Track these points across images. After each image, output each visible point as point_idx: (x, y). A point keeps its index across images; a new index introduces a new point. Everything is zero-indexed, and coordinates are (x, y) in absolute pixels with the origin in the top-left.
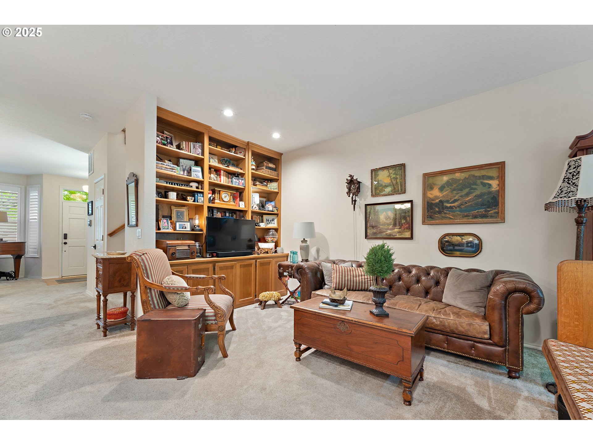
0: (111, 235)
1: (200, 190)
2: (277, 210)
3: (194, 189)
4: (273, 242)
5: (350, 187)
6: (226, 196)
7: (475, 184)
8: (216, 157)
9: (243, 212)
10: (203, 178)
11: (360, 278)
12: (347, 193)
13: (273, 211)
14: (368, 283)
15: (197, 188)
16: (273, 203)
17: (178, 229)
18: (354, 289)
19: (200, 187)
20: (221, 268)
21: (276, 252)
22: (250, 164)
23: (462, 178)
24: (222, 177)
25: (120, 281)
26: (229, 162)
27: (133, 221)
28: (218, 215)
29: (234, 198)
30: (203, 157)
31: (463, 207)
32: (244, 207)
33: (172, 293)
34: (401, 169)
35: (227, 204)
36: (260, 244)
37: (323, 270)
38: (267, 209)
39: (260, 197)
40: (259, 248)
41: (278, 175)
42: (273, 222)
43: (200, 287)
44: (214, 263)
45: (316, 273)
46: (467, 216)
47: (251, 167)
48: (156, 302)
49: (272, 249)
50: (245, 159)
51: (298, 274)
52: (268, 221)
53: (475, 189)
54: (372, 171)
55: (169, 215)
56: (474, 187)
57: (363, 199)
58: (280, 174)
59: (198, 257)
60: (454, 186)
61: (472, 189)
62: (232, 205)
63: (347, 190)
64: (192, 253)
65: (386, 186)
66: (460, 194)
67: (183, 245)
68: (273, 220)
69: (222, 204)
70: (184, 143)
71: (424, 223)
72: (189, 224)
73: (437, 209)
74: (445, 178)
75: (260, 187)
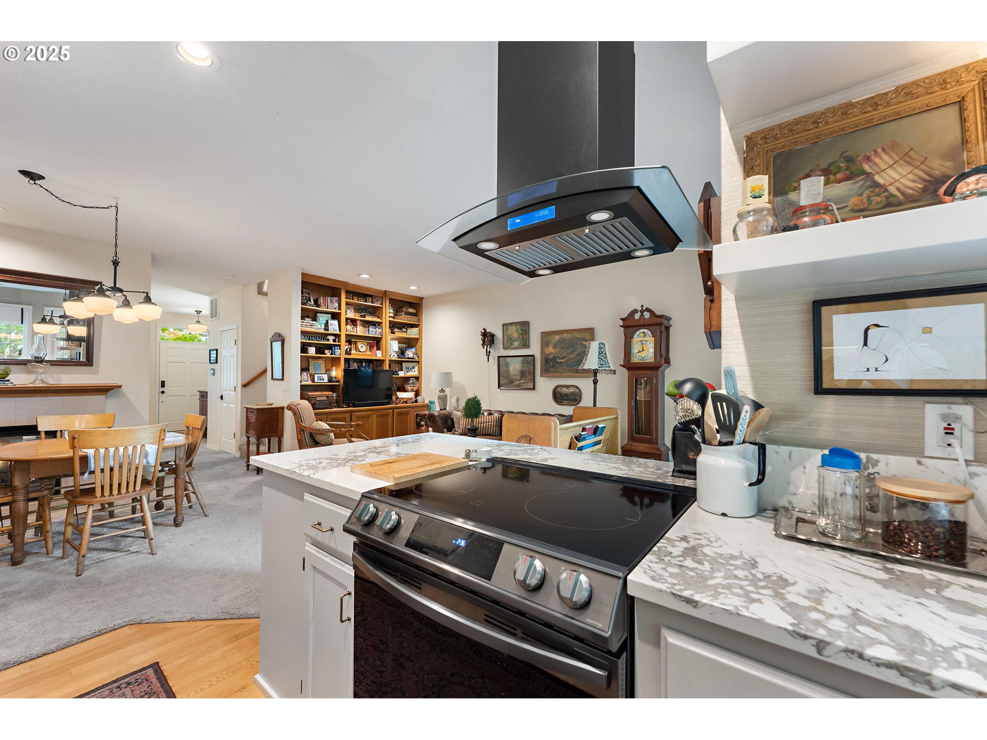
0: (245, 386)
1: (337, 343)
2: (418, 357)
3: (331, 342)
4: (413, 391)
5: (485, 339)
6: (362, 347)
7: (577, 344)
8: (353, 307)
9: (381, 362)
10: (340, 331)
11: (485, 424)
12: (482, 345)
13: (413, 358)
14: (491, 429)
15: (334, 341)
16: (413, 350)
17: (316, 381)
18: (479, 434)
19: (337, 340)
20: (358, 418)
21: (416, 401)
22: (388, 312)
23: (568, 338)
24: (358, 327)
25: (270, 428)
26: (366, 310)
27: (278, 375)
28: (354, 366)
29: (371, 347)
30: (340, 311)
31: (568, 362)
32: (381, 356)
33: (320, 434)
34: (526, 326)
35: (363, 355)
36: (398, 393)
37: (454, 418)
38: (406, 356)
39: (399, 343)
40: (397, 398)
41: (419, 320)
42: (413, 370)
43: (343, 429)
44: (351, 412)
45: (446, 421)
46: (571, 371)
47: (388, 315)
48: (308, 441)
49: (411, 399)
50: (382, 307)
51: (430, 422)
52: (408, 368)
53: (577, 348)
54: (504, 325)
55: (307, 367)
56: (576, 346)
57: (496, 351)
58: (421, 319)
59: (335, 407)
60: (563, 344)
61: (575, 348)
62: (369, 355)
63: (482, 342)
64: (330, 404)
65: (515, 340)
66: (567, 352)
67: (321, 396)
68: (413, 368)
69: (358, 354)
70: (322, 298)
71: (542, 375)
72: (326, 375)
73: (552, 364)
74: (557, 337)
75: (399, 334)
